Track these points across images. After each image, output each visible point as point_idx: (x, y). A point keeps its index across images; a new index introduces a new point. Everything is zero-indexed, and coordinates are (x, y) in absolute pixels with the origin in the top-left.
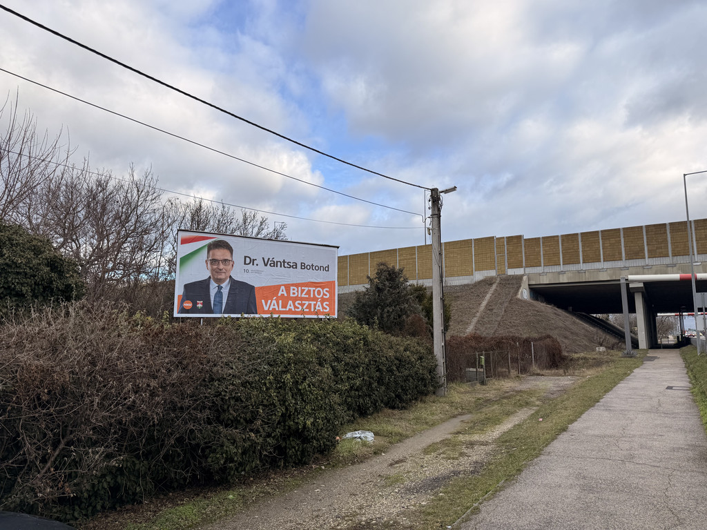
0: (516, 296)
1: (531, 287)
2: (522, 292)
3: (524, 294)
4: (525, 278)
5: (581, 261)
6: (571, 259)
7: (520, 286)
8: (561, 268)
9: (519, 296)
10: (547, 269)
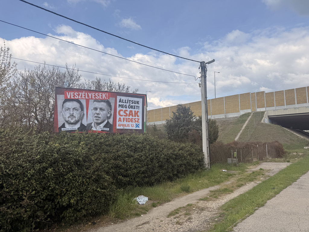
0: (261, 121)
1: (269, 117)
2: (264, 119)
3: (266, 120)
4: (266, 113)
5: (296, 103)
6: (291, 102)
7: (263, 117)
8: (285, 107)
9: (262, 122)
10: (278, 108)
